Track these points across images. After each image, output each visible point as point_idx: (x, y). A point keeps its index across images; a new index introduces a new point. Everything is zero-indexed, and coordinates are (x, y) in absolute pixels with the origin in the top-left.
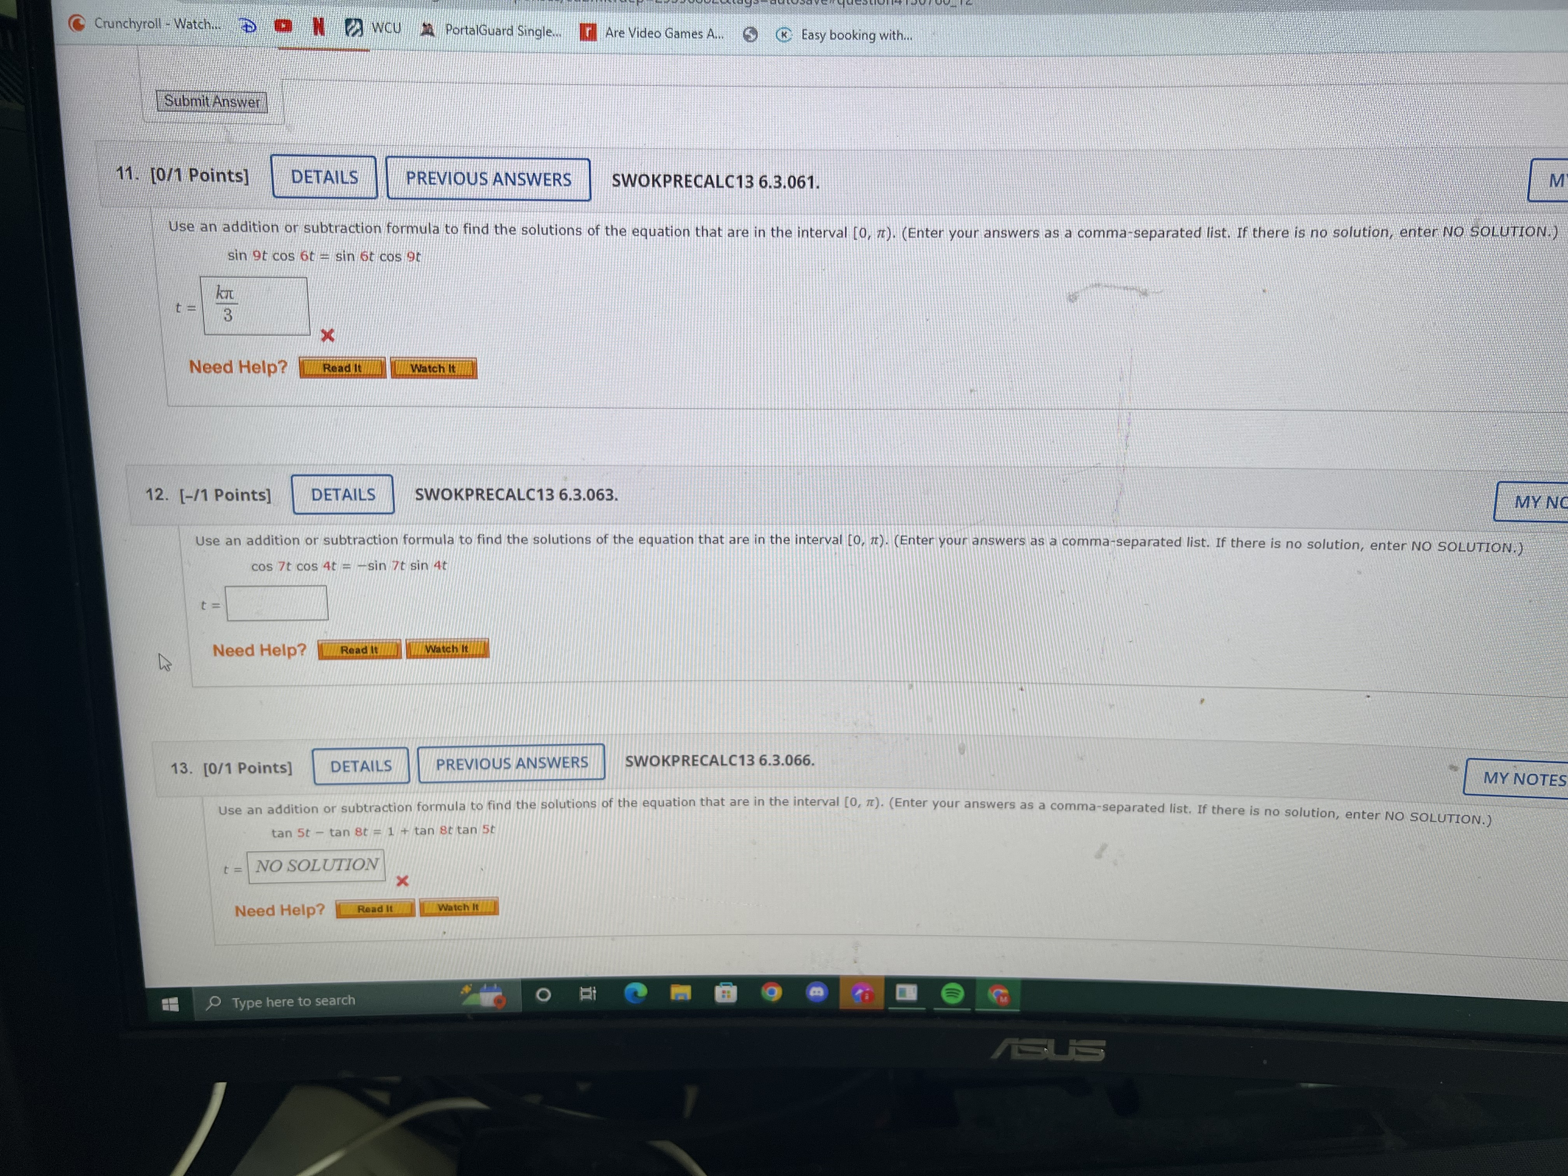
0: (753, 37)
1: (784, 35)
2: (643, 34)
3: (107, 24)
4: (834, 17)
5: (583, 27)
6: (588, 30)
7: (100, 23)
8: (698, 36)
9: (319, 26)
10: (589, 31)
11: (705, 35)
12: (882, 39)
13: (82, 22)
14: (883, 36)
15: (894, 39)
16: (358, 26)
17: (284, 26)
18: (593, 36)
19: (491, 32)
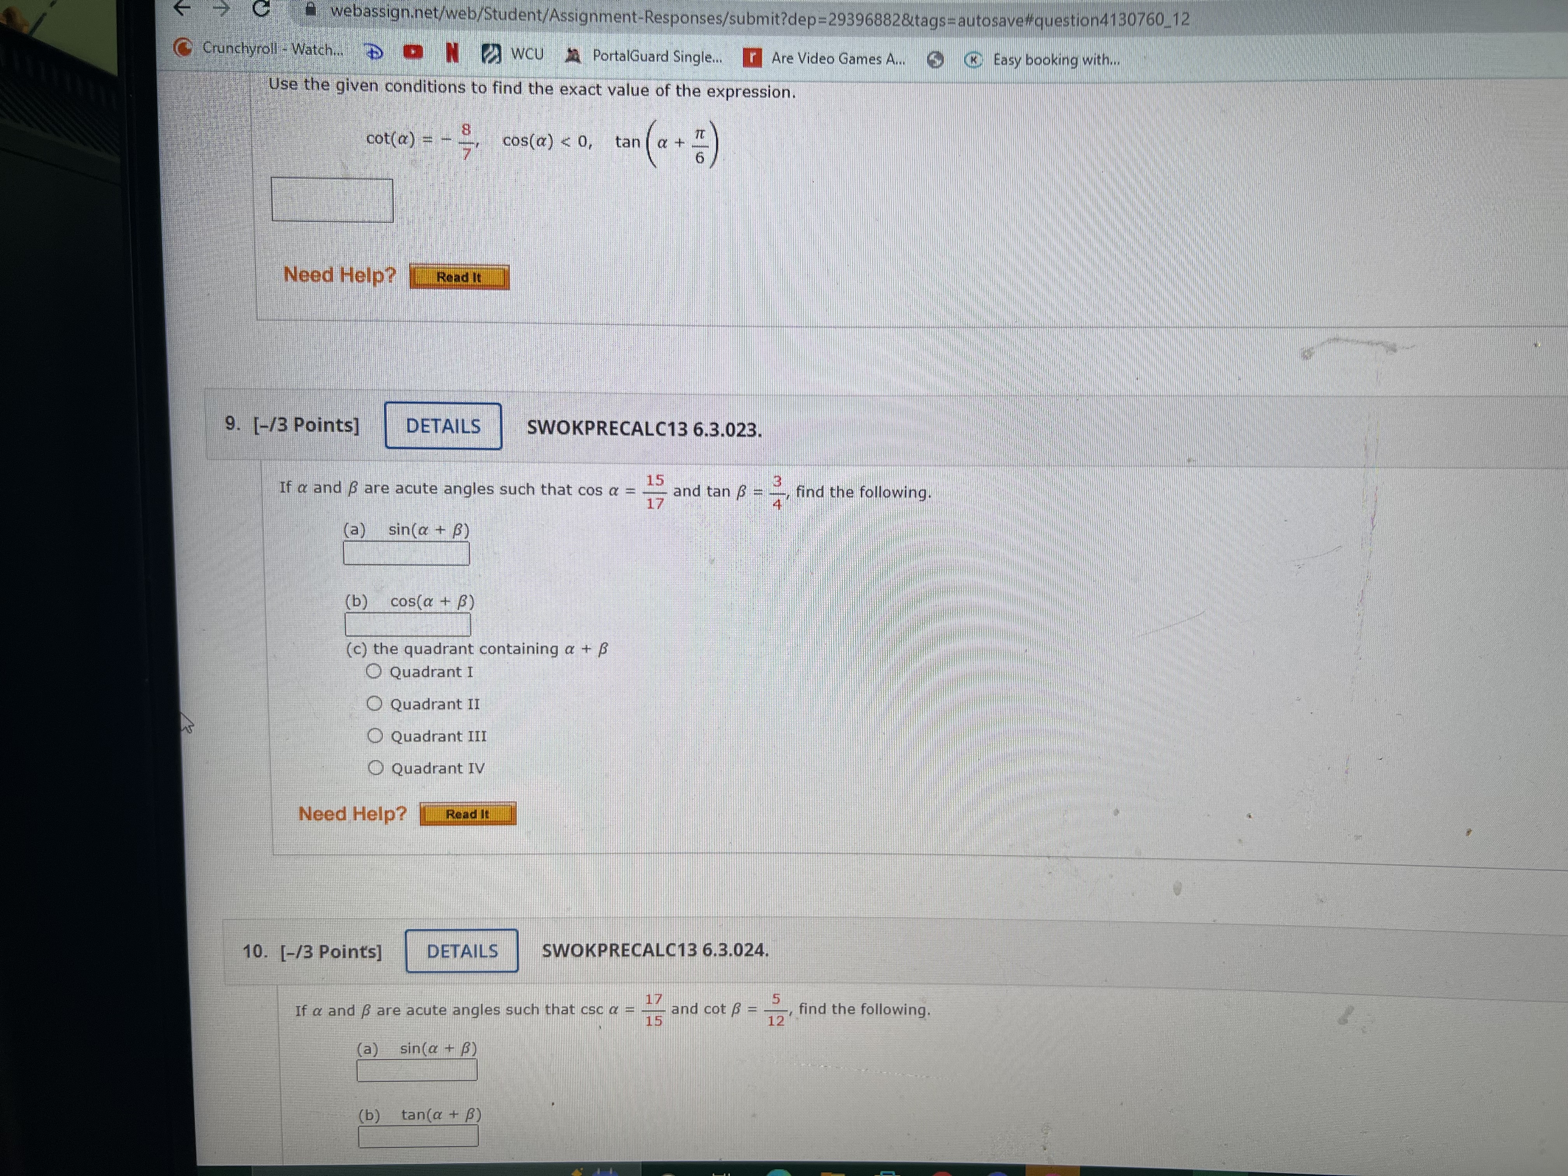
0: (938, 62)
1: (973, 60)
2: (814, 60)
3: (216, 49)
4: (1031, 40)
5: (747, 52)
6: (752, 55)
7: (209, 47)
8: (876, 61)
9: (452, 52)
10: (754, 57)
11: (884, 60)
12: (1085, 63)
13: (188, 46)
14: (1087, 61)
15: (1099, 64)
16: (496, 52)
17: (413, 52)
18: (758, 62)
19: (644, 58)
